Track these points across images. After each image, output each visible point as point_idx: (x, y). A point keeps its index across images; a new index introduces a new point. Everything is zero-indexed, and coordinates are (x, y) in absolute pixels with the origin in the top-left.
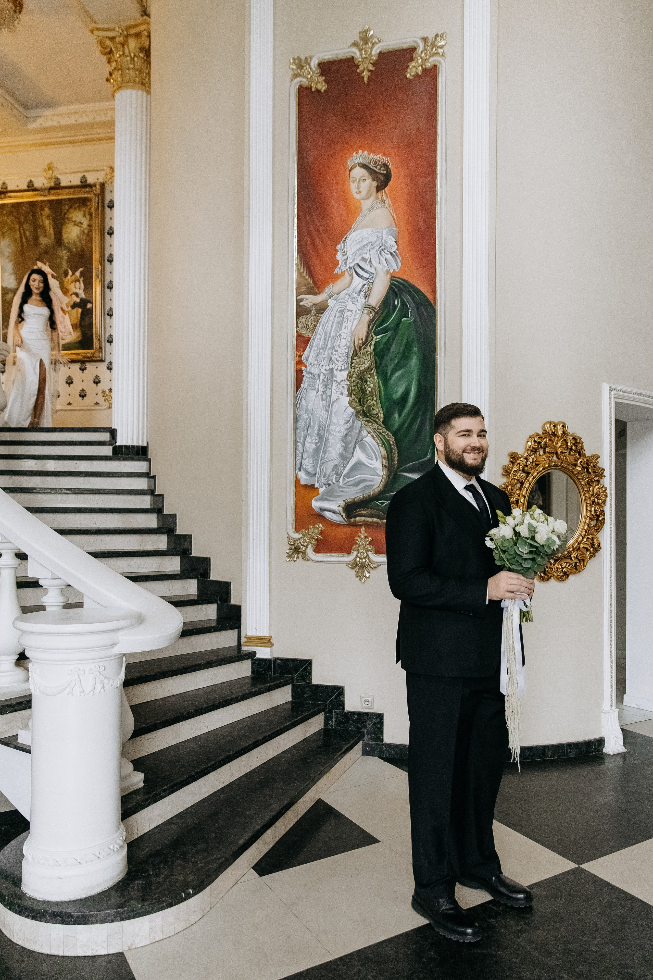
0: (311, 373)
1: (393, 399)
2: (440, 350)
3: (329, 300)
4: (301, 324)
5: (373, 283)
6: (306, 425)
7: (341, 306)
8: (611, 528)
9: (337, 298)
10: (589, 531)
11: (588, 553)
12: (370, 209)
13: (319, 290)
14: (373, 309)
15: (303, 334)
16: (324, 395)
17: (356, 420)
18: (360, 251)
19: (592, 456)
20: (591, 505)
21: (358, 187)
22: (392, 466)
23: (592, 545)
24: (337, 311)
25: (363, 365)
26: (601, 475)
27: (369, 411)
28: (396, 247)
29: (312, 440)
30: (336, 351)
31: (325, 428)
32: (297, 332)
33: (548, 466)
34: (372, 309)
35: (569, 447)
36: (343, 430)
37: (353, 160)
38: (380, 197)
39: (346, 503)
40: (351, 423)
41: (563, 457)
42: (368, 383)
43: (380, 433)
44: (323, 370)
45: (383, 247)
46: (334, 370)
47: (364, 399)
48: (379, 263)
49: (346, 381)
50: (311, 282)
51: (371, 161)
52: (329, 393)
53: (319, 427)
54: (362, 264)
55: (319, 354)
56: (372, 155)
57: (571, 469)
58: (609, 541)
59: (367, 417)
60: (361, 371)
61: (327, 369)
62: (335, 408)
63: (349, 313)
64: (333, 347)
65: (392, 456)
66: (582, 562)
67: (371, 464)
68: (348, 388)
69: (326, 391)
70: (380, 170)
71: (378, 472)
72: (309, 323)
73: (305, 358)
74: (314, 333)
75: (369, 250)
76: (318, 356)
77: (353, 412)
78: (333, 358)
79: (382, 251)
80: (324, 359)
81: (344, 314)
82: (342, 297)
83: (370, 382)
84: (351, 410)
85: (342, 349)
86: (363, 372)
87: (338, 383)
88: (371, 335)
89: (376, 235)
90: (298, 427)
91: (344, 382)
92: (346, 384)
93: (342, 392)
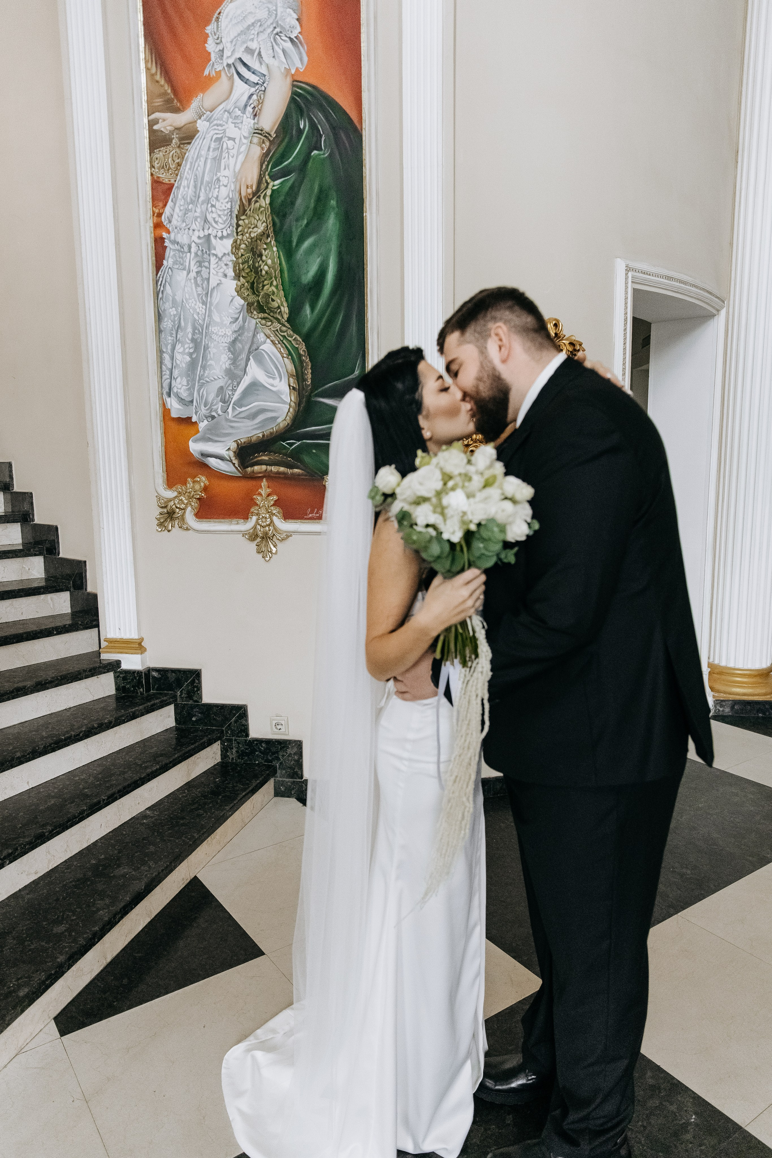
0: (178, 243)
1: (301, 283)
2: (370, 205)
3: (199, 121)
4: (156, 162)
5: (264, 91)
6: (174, 326)
7: (217, 132)
9: (210, 118)
13: (180, 105)
14: (267, 135)
15: (161, 180)
16: (198, 278)
17: (248, 317)
18: (243, 37)
22: (303, 389)
24: (211, 140)
25: (255, 229)
27: (268, 303)
28: (299, 29)
29: (184, 350)
30: (213, 206)
31: (203, 330)
32: (152, 175)
34: (265, 136)
36: (229, 332)
39: (238, 445)
40: (241, 322)
42: (264, 258)
43: (284, 337)
44: (195, 238)
45: (278, 30)
46: (212, 238)
47: (258, 283)
48: (274, 57)
49: (231, 254)
50: (169, 91)
52: (205, 275)
53: (194, 328)
54: (247, 59)
55: (187, 211)
59: (264, 311)
60: (252, 239)
61: (202, 236)
62: (216, 298)
63: (230, 143)
64: (208, 201)
65: (302, 373)
67: (272, 385)
68: (235, 267)
69: (201, 270)
71: (283, 397)
72: (170, 159)
73: (168, 217)
74: (179, 177)
75: (258, 33)
76: (187, 215)
77: (243, 305)
78: (209, 217)
79: (277, 36)
80: (196, 220)
81: (223, 144)
82: (218, 116)
83: (266, 257)
84: (239, 302)
85: (222, 203)
86: (256, 241)
87: (219, 258)
88: (266, 179)
89: (267, 9)
90: (162, 329)
91: (227, 256)
92: (231, 261)
93: (225, 273)
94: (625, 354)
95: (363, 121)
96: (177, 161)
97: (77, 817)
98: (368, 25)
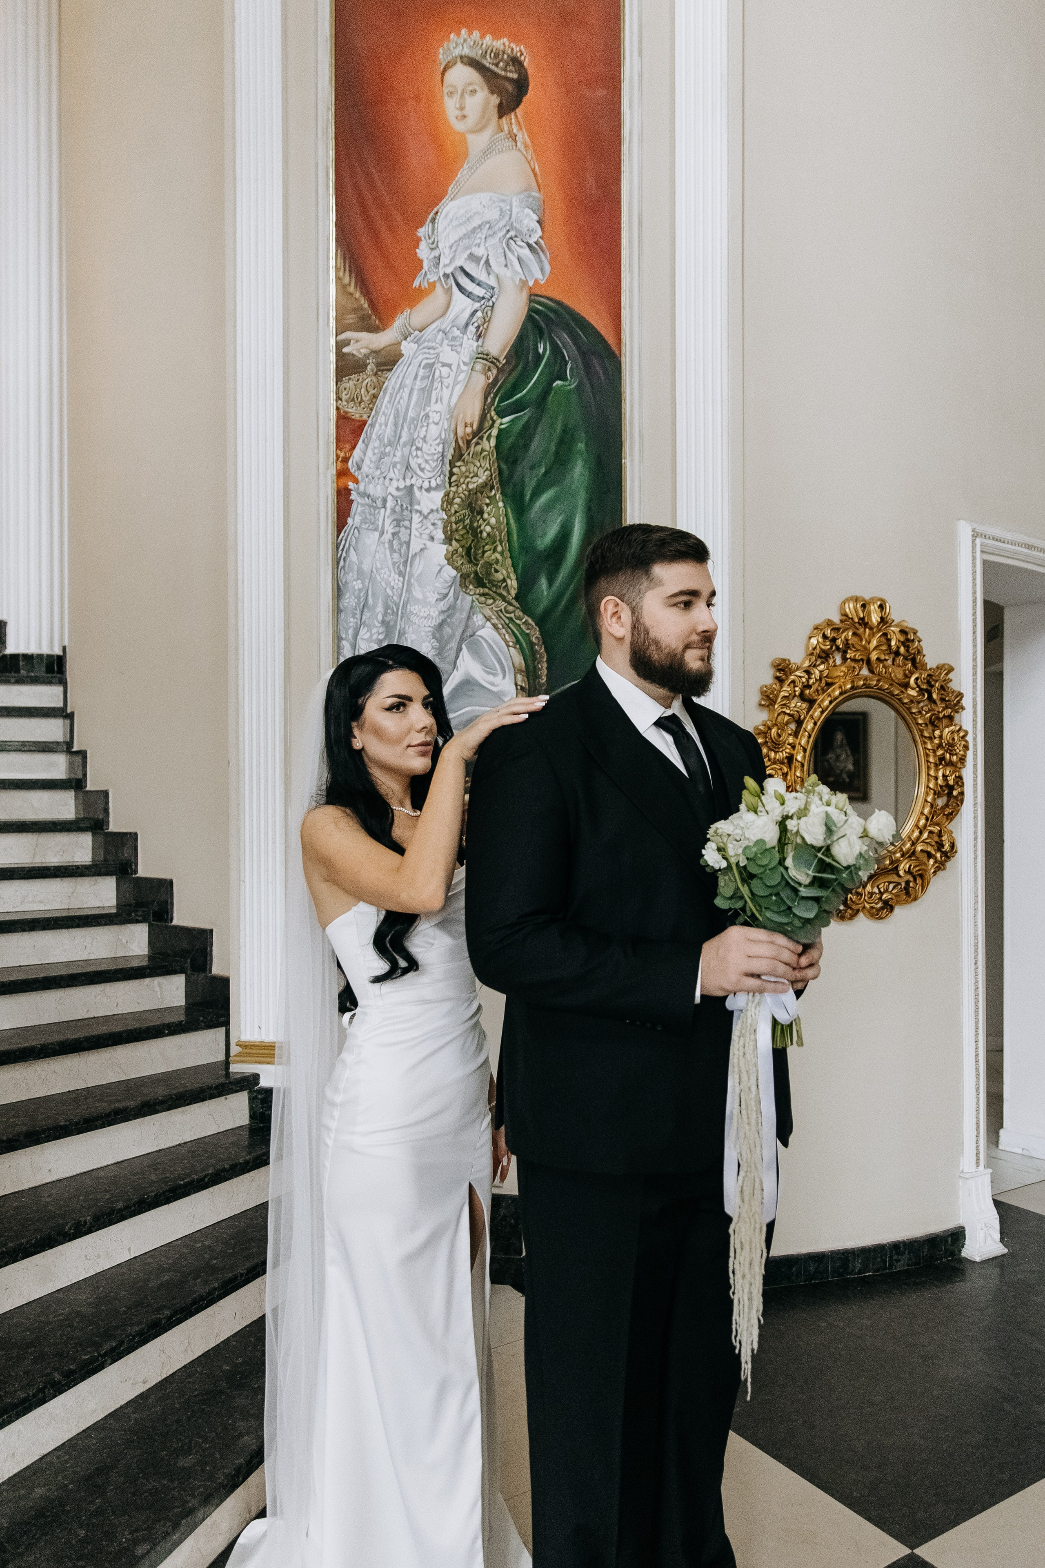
0: (369, 496)
1: (535, 549)
2: (632, 448)
3: (404, 343)
4: (345, 392)
5: (492, 307)
6: (358, 604)
7: (427, 356)
8: (975, 811)
9: (419, 339)
10: (933, 817)
11: (932, 861)
12: (486, 153)
13: (380, 319)
14: (494, 361)
15: (350, 415)
16: (395, 542)
17: (461, 593)
18: (466, 241)
19: (938, 668)
20: (936, 765)
21: (461, 105)
22: (535, 687)
23: (940, 845)
24: (420, 366)
25: (475, 479)
26: (956, 705)
27: (489, 574)
28: (539, 233)
29: (372, 635)
30: (418, 449)
31: (398, 609)
32: (338, 409)
33: (853, 688)
34: (492, 362)
35: (894, 648)
36: (434, 613)
37: (449, 49)
38: (506, 128)
40: (452, 599)
41: (880, 668)
42: (486, 516)
43: (510, 619)
44: (392, 490)
45: (512, 233)
46: (415, 489)
47: (476, 549)
48: (506, 266)
49: (440, 511)
50: (366, 306)
51: (486, 52)
52: (404, 537)
53: (386, 607)
54: (470, 268)
55: (383, 455)
56: (488, 39)
57: (896, 692)
58: (972, 837)
59: (483, 586)
60: (470, 491)
61: (401, 486)
62: (418, 567)
63: (445, 371)
64: (412, 442)
65: (535, 667)
66: (919, 881)
67: (493, 684)
68: (445, 527)
69: (399, 532)
70: (505, 70)
72: (363, 390)
73: (356, 463)
74: (374, 412)
75: (486, 238)
76: (382, 460)
77: (455, 577)
78: (413, 463)
79: (511, 241)
80: (394, 466)
81: (434, 372)
82: (430, 336)
83: (489, 515)
84: (450, 572)
85: (431, 445)
86: (476, 493)
87: (424, 515)
88: (491, 415)
89: (499, 208)
90: (342, 607)
91: (436, 513)
92: (440, 519)
93: (432, 534)
94: (975, 646)
95: (622, 344)
96: (372, 392)
97: (204, 1300)
98: (630, 229)
